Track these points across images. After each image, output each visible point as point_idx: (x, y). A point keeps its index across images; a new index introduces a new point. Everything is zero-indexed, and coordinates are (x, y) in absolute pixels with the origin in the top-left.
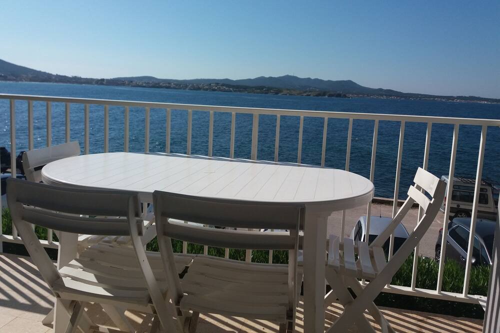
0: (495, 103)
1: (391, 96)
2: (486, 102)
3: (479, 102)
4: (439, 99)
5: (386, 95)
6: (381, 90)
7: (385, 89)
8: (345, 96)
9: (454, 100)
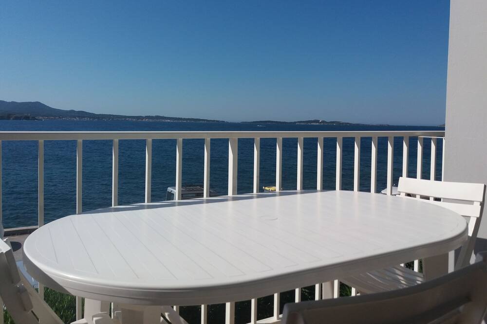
0: (176, 121)
1: (84, 117)
2: (169, 121)
3: (163, 120)
4: (130, 119)
5: (78, 117)
6: (73, 111)
7: (77, 110)
8: (34, 118)
9: (143, 119)
